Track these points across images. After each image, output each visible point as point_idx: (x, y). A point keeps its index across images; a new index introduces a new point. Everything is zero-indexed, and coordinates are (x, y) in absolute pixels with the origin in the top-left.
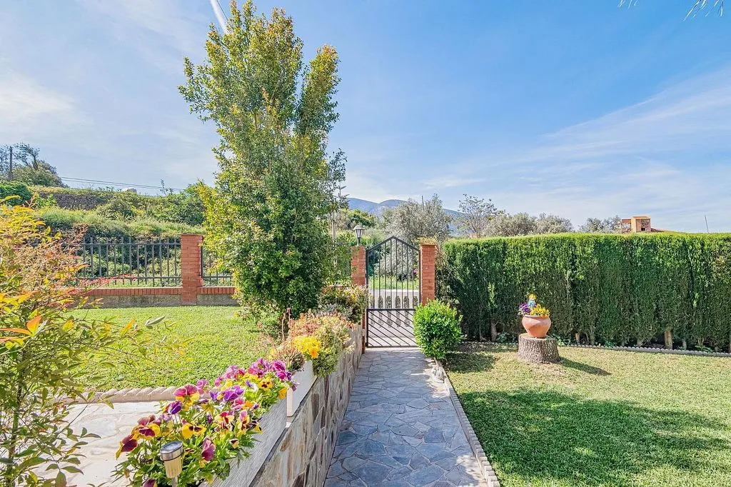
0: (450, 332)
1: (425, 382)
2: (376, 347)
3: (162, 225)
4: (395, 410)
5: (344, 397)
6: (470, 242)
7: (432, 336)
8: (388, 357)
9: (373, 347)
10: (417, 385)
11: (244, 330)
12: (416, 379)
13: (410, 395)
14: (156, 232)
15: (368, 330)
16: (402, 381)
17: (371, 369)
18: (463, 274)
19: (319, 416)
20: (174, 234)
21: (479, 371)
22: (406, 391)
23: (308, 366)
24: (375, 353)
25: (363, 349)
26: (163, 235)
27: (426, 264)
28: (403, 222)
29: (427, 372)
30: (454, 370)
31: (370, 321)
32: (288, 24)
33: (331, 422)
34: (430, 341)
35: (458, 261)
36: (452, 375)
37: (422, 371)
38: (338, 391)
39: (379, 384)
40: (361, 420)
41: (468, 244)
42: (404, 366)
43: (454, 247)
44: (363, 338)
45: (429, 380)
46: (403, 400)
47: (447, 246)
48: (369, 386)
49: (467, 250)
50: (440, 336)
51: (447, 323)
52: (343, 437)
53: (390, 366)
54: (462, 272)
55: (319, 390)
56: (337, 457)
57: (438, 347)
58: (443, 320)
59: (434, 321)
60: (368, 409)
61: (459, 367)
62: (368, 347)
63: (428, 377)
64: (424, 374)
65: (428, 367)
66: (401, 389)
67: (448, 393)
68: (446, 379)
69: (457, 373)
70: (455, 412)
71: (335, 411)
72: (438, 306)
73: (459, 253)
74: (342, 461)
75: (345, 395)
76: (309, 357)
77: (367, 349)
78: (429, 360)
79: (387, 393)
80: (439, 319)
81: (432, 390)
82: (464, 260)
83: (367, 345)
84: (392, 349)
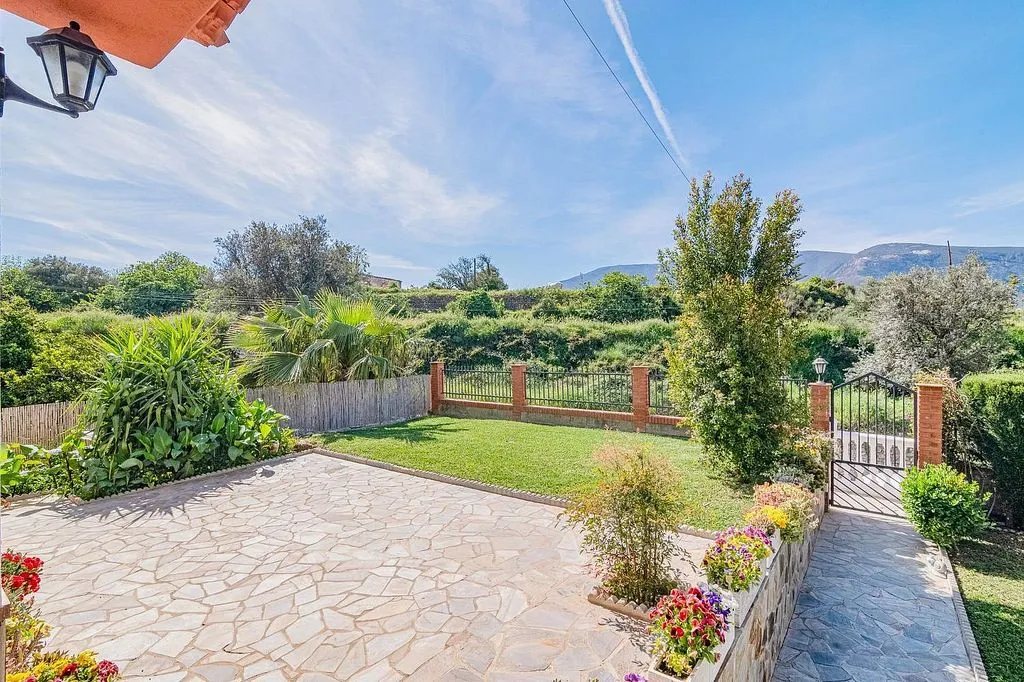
0: (964, 515)
1: (915, 570)
2: (844, 507)
3: (586, 324)
4: (867, 590)
5: (804, 560)
6: (1016, 381)
7: (930, 515)
8: (861, 523)
9: (840, 506)
10: (902, 570)
11: (703, 474)
12: (902, 562)
13: (889, 580)
14: (582, 333)
15: (832, 485)
16: (881, 561)
17: (836, 535)
18: (1001, 428)
19: (784, 573)
20: (598, 334)
21: (1016, 578)
22: (885, 573)
23: (777, 532)
24: (844, 515)
25: (826, 507)
26: (588, 336)
27: (927, 411)
28: (900, 306)
29: (922, 558)
30: (968, 567)
31: (836, 475)
32: (747, 186)
33: (792, 582)
34: (927, 520)
35: (989, 407)
36: (963, 572)
37: (913, 555)
38: (798, 553)
39: (846, 556)
40: (824, 589)
41: (1011, 384)
42: (885, 541)
43: (982, 387)
44: (827, 494)
45: (923, 569)
46: (881, 583)
47: (970, 385)
48: (835, 555)
49: (1010, 393)
50: (945, 516)
51: (955, 502)
52: (804, 599)
53: (865, 537)
54: (998, 425)
55: (784, 552)
56: (799, 614)
57: (940, 530)
58: (950, 496)
59: (934, 496)
60: (834, 581)
61: (980, 564)
62: (833, 505)
63: (923, 565)
64: (917, 559)
65: (925, 552)
66: (878, 569)
67: (950, 593)
68: (951, 576)
69: (972, 572)
70: (955, 618)
71: (796, 571)
72: (943, 475)
73: (993, 398)
74: (804, 619)
75: (805, 558)
76: (778, 526)
77: (830, 507)
78: (929, 543)
79: (858, 569)
80: (944, 494)
81: (925, 583)
82: (1002, 407)
83: (831, 502)
84: (870, 515)
